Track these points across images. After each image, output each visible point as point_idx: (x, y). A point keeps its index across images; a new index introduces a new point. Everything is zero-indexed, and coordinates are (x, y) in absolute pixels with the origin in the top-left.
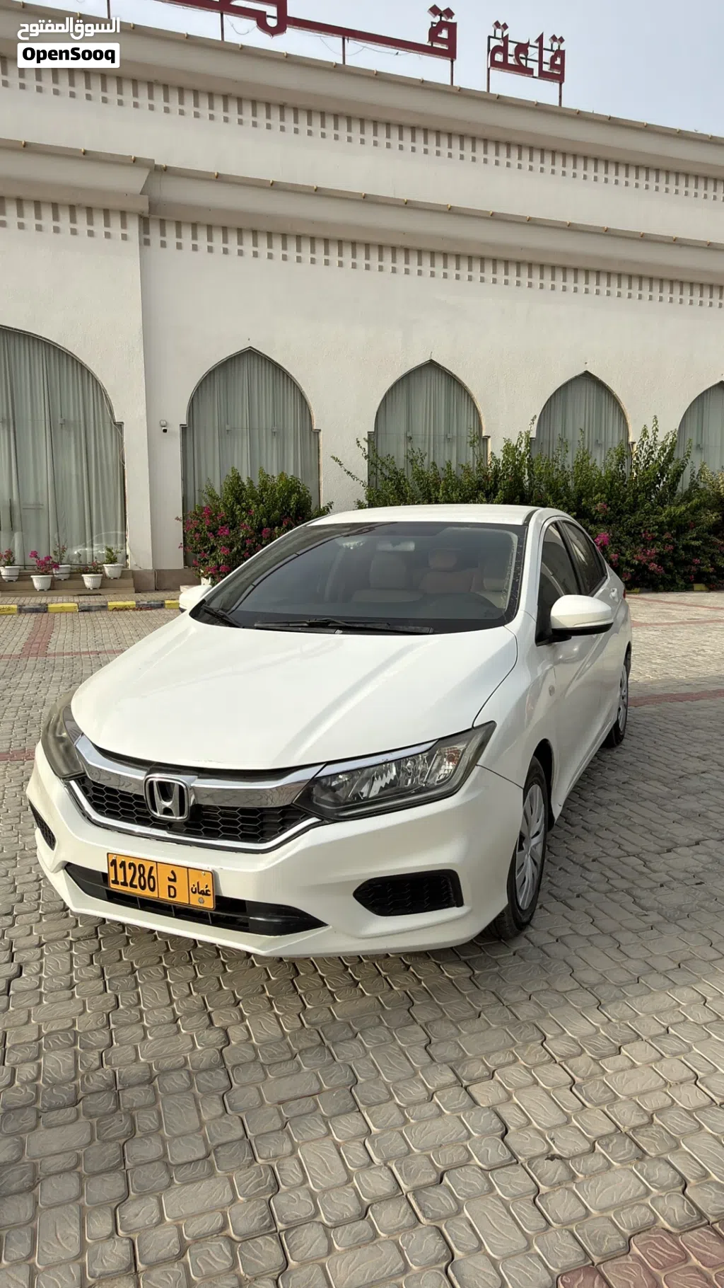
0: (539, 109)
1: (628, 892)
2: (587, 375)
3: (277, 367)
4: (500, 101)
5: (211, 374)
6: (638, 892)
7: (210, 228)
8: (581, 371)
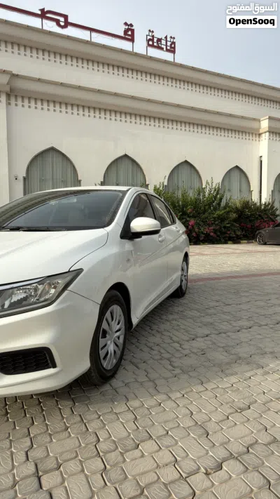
0: (166, 62)
1: (169, 359)
2: (186, 162)
3: (63, 155)
4: (151, 58)
5: (36, 157)
6: (173, 359)
7: (36, 99)
8: (184, 160)
